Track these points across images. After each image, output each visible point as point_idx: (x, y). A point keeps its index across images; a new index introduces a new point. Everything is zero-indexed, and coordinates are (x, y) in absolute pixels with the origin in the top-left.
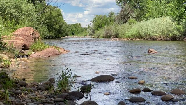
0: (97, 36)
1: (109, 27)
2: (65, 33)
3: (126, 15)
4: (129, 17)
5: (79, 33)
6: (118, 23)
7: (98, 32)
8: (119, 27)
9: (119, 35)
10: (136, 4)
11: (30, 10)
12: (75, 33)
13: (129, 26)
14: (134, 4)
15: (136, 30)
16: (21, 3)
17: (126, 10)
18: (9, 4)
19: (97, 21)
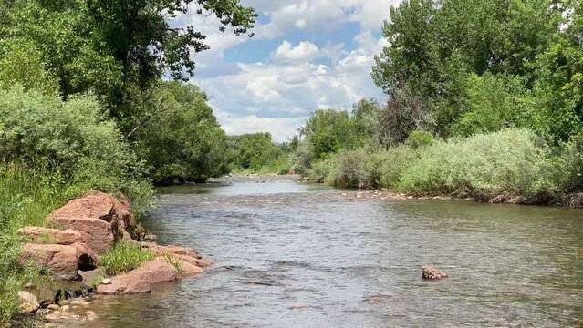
0: (318, 177)
1: (351, 154)
2: (221, 164)
3: (403, 118)
4: (414, 123)
5: (263, 163)
6: (381, 142)
7: (320, 165)
8: (382, 154)
9: (383, 178)
10: (433, 84)
11: (106, 138)
12: (253, 161)
13: (412, 154)
14: (429, 85)
15: (429, 167)
16: (81, 120)
17: (404, 103)
18: (48, 126)
19: (320, 130)
